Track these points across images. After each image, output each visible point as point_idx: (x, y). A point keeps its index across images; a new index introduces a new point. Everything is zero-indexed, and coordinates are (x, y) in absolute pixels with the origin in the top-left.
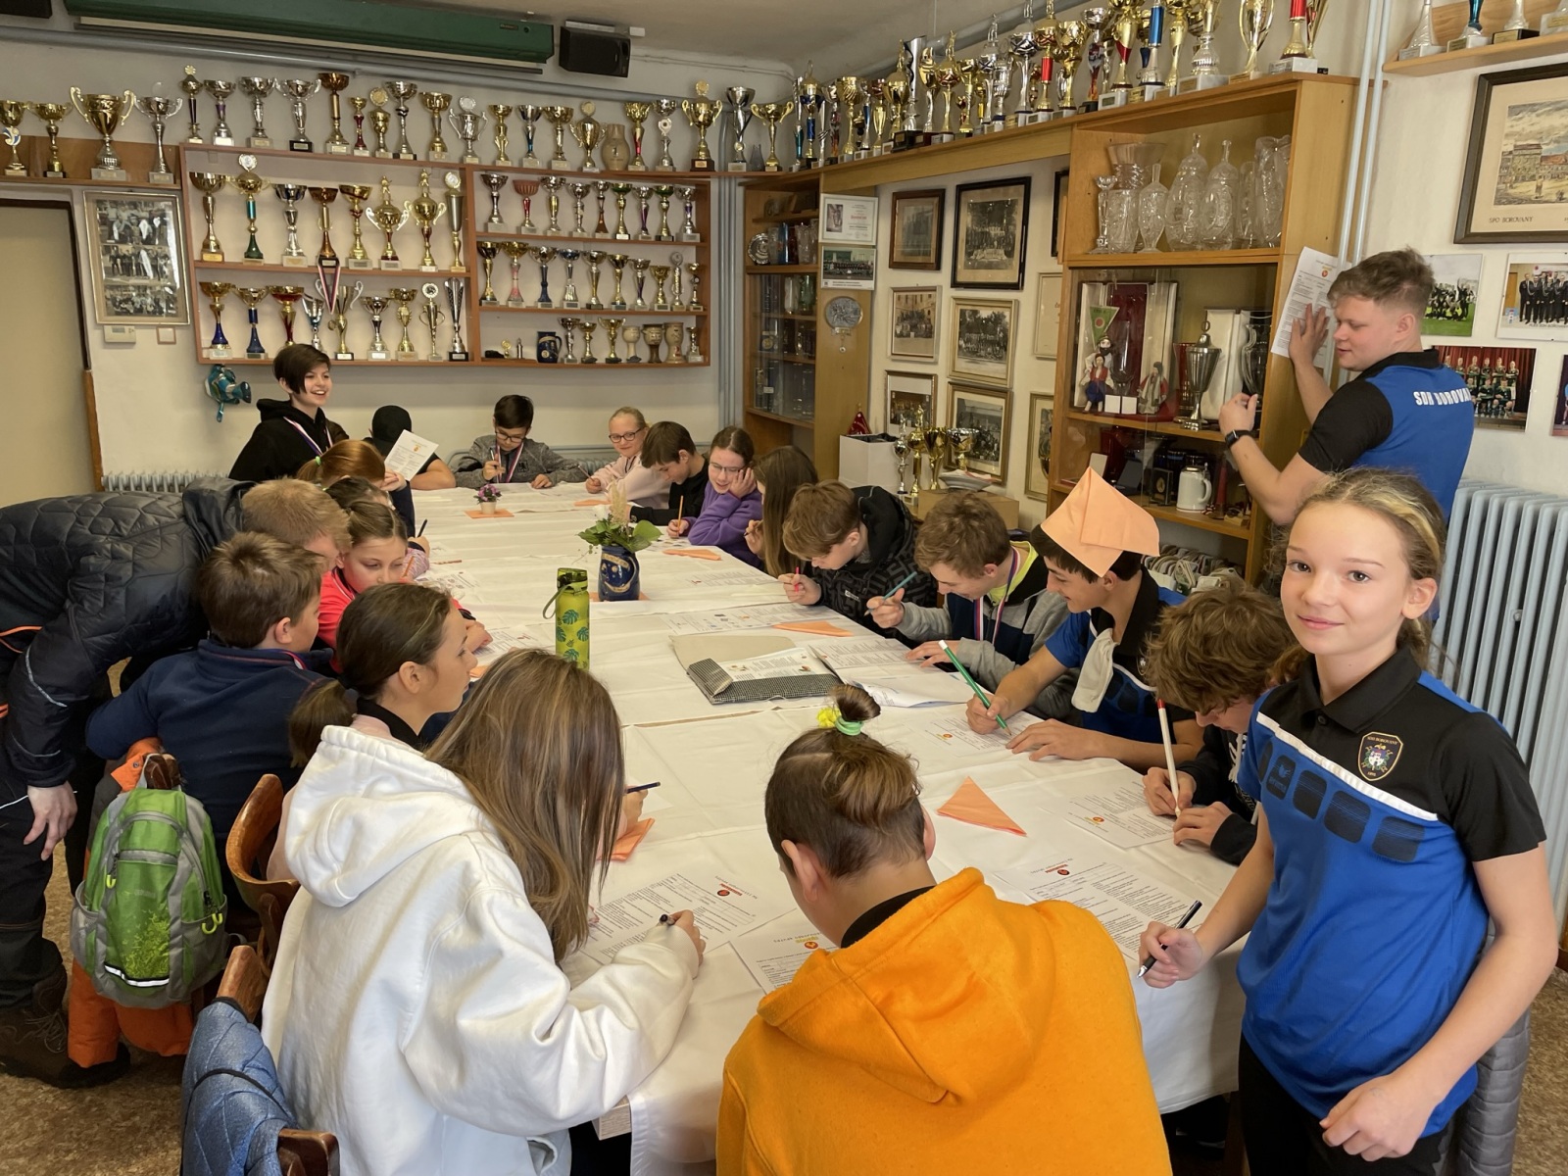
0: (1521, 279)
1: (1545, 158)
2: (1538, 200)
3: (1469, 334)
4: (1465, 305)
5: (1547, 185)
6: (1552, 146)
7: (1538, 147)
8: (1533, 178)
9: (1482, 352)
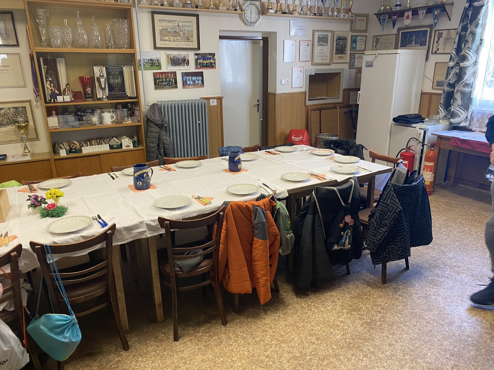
0: (170, 57)
1: (169, 32)
2: (170, 41)
3: (161, 69)
4: (159, 63)
5: (171, 38)
6: (170, 29)
7: (167, 29)
8: (167, 36)
9: (165, 73)
